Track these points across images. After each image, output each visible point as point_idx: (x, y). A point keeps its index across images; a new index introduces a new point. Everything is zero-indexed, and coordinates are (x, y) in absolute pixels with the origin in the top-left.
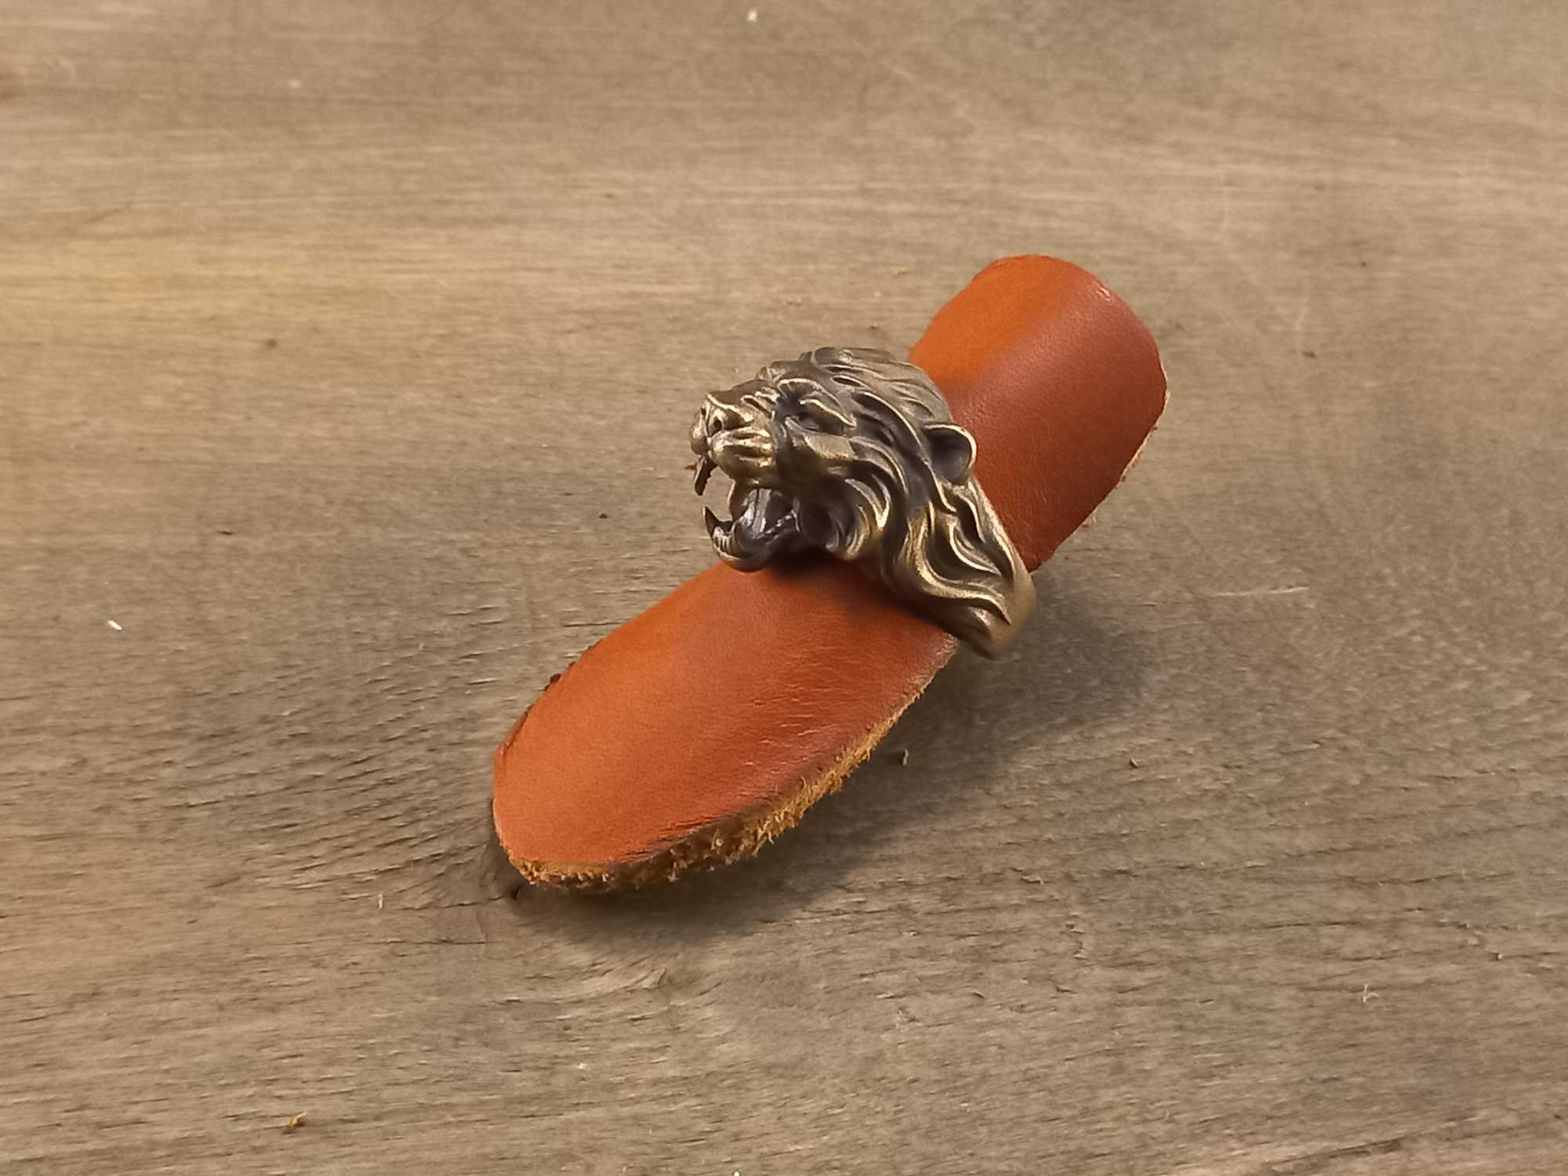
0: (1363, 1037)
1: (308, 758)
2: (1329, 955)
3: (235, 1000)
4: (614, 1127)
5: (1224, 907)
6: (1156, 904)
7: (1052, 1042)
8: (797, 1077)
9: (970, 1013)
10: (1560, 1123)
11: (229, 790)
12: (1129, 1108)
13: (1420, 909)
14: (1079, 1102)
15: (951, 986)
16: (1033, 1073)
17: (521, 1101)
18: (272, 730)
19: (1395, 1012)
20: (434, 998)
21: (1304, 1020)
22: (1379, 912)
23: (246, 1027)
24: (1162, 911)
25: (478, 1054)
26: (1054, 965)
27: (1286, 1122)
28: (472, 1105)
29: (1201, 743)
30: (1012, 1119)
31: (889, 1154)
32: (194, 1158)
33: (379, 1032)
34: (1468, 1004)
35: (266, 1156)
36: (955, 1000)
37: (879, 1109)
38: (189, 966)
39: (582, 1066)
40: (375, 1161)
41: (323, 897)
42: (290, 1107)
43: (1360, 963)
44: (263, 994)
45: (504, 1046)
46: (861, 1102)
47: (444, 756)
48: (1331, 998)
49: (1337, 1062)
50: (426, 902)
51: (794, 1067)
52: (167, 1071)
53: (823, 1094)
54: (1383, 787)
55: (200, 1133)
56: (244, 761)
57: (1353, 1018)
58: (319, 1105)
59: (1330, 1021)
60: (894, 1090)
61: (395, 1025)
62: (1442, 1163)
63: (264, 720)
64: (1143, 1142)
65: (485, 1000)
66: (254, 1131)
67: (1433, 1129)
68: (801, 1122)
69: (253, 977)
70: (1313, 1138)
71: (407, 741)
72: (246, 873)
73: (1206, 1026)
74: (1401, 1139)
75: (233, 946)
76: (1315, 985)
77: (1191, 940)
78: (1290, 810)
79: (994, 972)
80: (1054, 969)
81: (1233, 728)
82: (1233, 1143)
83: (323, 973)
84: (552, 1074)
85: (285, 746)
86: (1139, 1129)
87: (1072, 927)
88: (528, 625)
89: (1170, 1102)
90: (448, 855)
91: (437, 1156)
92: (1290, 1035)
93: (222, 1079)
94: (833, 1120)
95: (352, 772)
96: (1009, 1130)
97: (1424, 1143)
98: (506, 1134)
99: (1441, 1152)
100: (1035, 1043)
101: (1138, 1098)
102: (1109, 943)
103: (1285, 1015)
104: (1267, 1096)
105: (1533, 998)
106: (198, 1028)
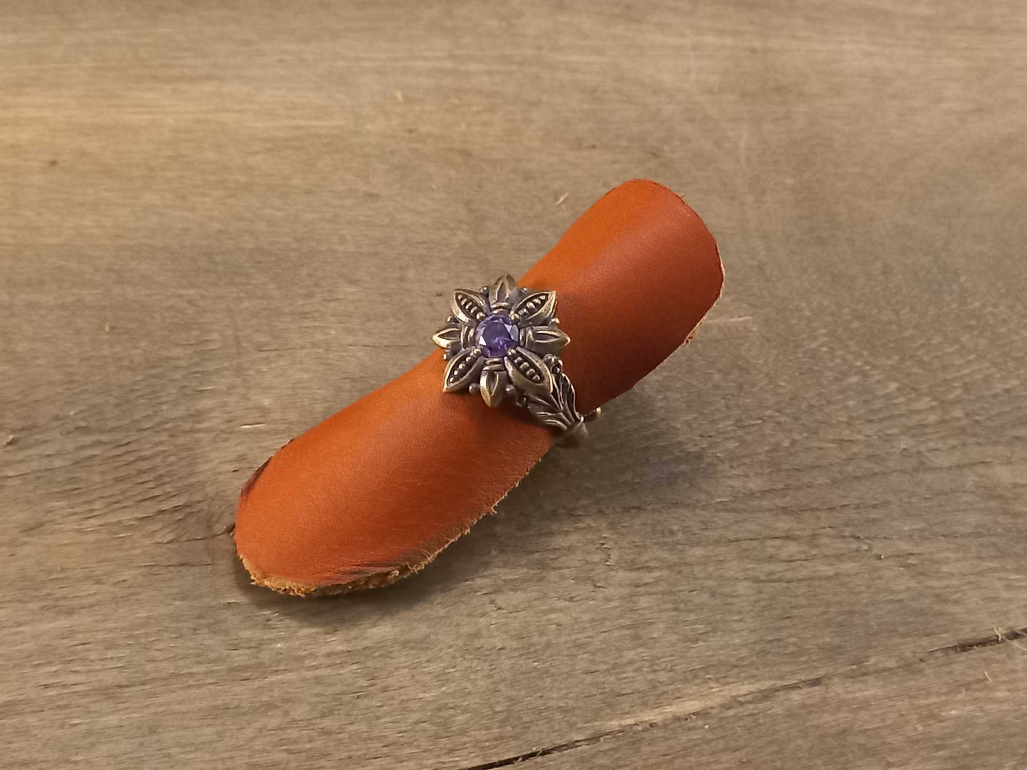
0: (795, 612)
1: (88, 443)
2: (771, 559)
3: (42, 608)
4: (302, 685)
5: (703, 529)
6: (659, 528)
7: (592, 621)
8: (425, 648)
9: (538, 603)
10: (923, 664)
11: (34, 465)
12: (644, 663)
13: (830, 527)
14: (611, 660)
15: (525, 585)
16: (581, 641)
17: (240, 669)
18: (63, 424)
19: (815, 595)
20: (178, 603)
21: (756, 602)
22: (804, 529)
23: (51, 625)
24: (662, 532)
25: (210, 639)
26: (592, 570)
27: (745, 669)
28: (206, 674)
29: (686, 421)
30: (566, 673)
31: (487, 697)
32: (18, 714)
33: (141, 626)
34: (862, 588)
35: (68, 711)
36: (528, 595)
37: (479, 668)
38: (10, 585)
39: (279, 645)
40: (142, 712)
41: (101, 536)
42: (82, 678)
43: (792, 563)
44: (62, 603)
45: (226, 632)
46: (468, 665)
47: (180, 441)
48: (773, 587)
49: (779, 629)
50: (170, 538)
51: (422, 642)
53: (442, 660)
54: (805, 448)
55: (21, 698)
56: (43, 447)
57: (789, 599)
58: (101, 676)
59: (774, 602)
60: (488, 655)
61: (152, 621)
62: (847, 692)
63: (57, 418)
64: (654, 685)
65: (213, 603)
66: (57, 695)
67: (841, 670)
68: (427, 678)
69: (55, 591)
70: (765, 679)
71: (155, 430)
72: (49, 521)
73: (693, 608)
74: (820, 678)
75: (41, 571)
76: (763, 578)
77: (681, 551)
78: (744, 464)
79: (553, 575)
80: (592, 572)
81: (706, 411)
82: (712, 684)
83: (102, 587)
84: (259, 652)
85: (71, 435)
86: (651, 677)
87: (603, 544)
88: (235, 351)
89: (672, 658)
90: (186, 506)
91: (182, 708)
92: (747, 612)
93: (36, 660)
94: (448, 676)
95: (117, 452)
96: (566, 679)
97: (836, 680)
98: (230, 692)
99: (847, 686)
100: (581, 622)
101: (650, 656)
102: (628, 555)
103: (744, 598)
104: (734, 653)
105: (904, 583)
106: (19, 626)
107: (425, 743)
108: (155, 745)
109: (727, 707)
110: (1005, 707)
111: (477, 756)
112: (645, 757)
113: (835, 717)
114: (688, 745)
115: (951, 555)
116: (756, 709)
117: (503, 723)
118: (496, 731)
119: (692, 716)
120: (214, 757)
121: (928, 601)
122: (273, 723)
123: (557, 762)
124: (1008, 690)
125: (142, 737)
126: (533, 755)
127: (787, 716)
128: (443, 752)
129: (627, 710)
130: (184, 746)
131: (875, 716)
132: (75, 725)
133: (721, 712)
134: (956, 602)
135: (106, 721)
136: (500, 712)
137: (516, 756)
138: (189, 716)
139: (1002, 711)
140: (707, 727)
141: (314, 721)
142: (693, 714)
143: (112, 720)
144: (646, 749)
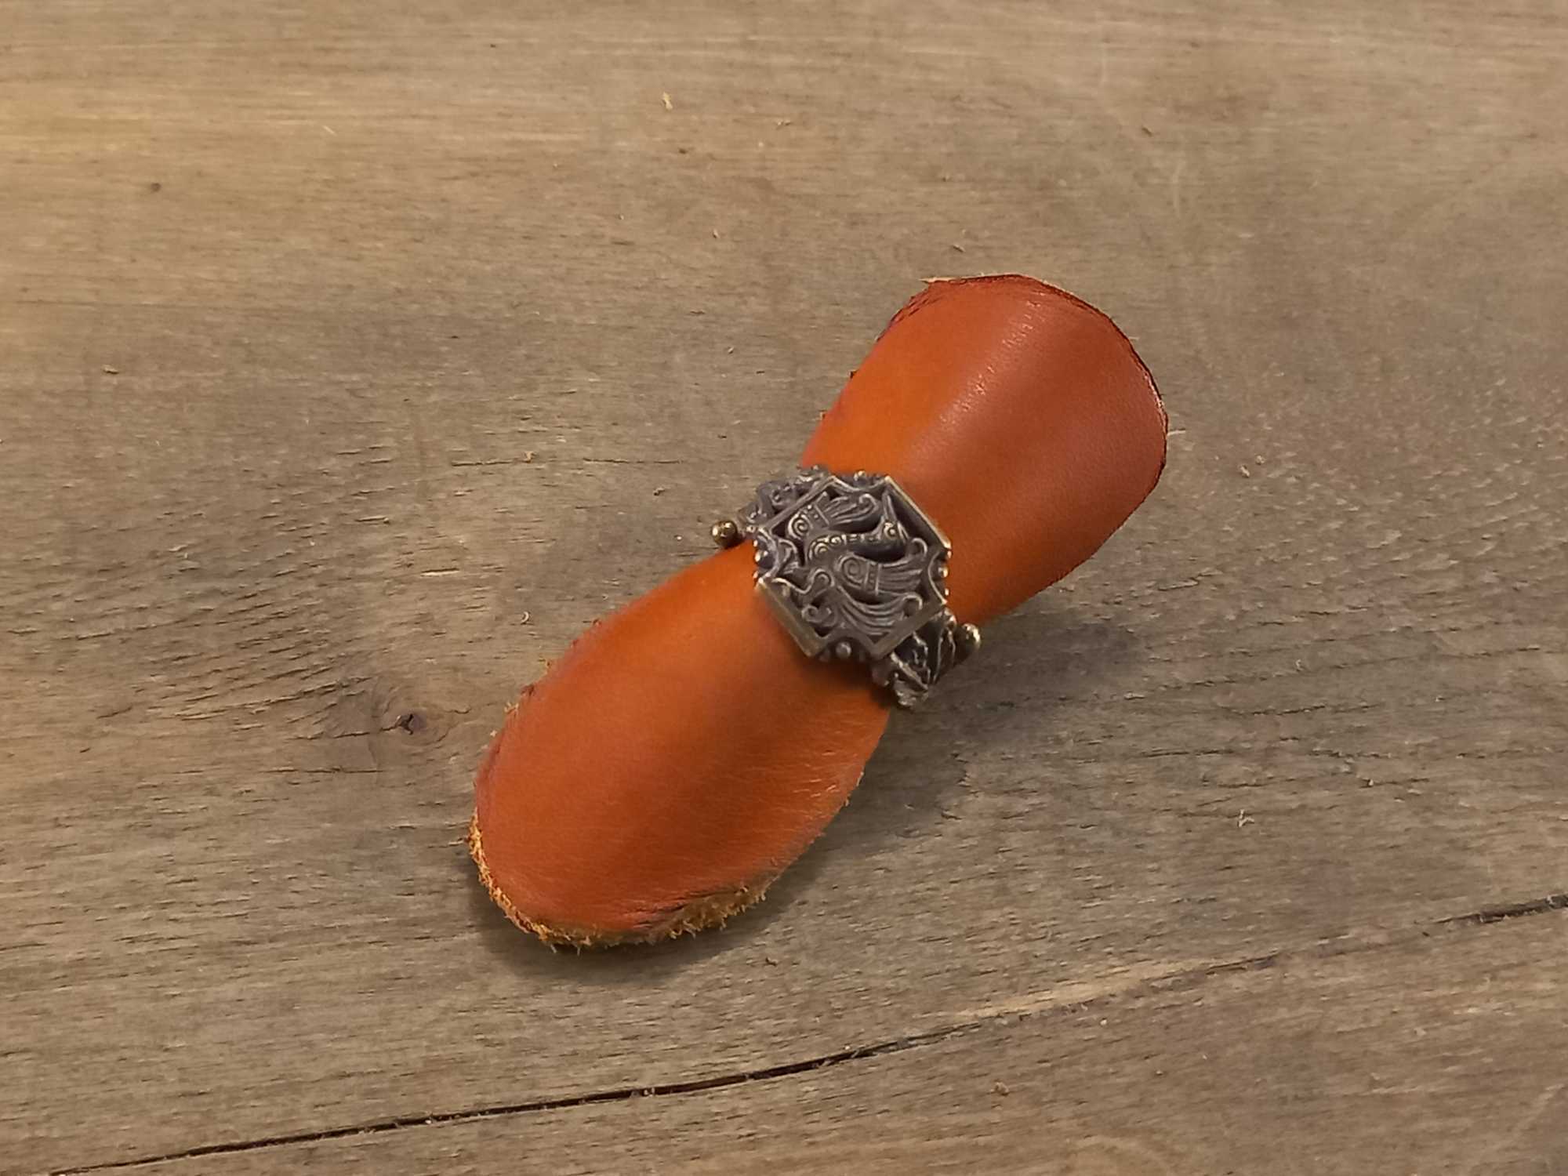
0: (1239, 860)
1: (198, 592)
2: (1206, 782)
3: (130, 826)
5: (1105, 737)
6: (1040, 734)
7: (935, 866)
9: (858, 837)
10: (1426, 941)
11: (120, 623)
12: (1012, 927)
13: (1293, 739)
14: (964, 922)
16: (919, 895)
17: (415, 923)
18: (162, 565)
19: (1269, 836)
20: (328, 825)
21: (1181, 844)
22: (1255, 740)
23: (140, 853)
24: (1044, 740)
25: (374, 877)
26: (939, 790)
27: (1162, 941)
28: (366, 927)
30: (897, 939)
32: (90, 978)
33: (273, 857)
34: (1340, 828)
35: (161, 976)
38: (81, 793)
40: (271, 981)
41: (216, 727)
42: (185, 929)
43: (1236, 790)
44: (158, 820)
45: (397, 869)
47: (334, 591)
48: (1208, 824)
49: (1213, 884)
50: (318, 732)
52: (62, 896)
54: (1258, 623)
55: (97, 955)
56: (134, 595)
57: (1229, 842)
58: (212, 927)
59: (1206, 845)
60: (782, 912)
61: (289, 850)
62: (1314, 978)
63: (153, 555)
64: (1026, 960)
65: (378, 827)
66: (148, 954)
67: (1306, 946)
69: (146, 805)
70: (1191, 956)
71: (298, 576)
72: (138, 704)
73: (1087, 851)
74: (1275, 956)
75: (126, 774)
76: (1192, 809)
77: (1072, 768)
78: (1168, 644)
79: (881, 798)
80: (939, 795)
81: (1112, 566)
82: (1112, 961)
83: (216, 800)
84: (446, 896)
85: (175, 581)
86: (1023, 948)
87: (957, 755)
88: (417, 464)
89: (1053, 922)
90: (340, 686)
91: (330, 976)
92: (1168, 859)
93: (117, 903)
95: (242, 606)
96: (897, 949)
97: (1297, 960)
98: (402, 954)
99: (1315, 967)
100: (922, 867)
101: (1022, 918)
102: (992, 771)
103: (1164, 839)
104: (1147, 916)
105: (1402, 822)
106: (93, 853)
107: (686, 1036)
108: (290, 1029)
109: (1136, 994)
110: (1549, 1005)
111: (762, 1057)
112: (1011, 1064)
113: (1294, 1014)
114: (1073, 1048)
115: (1475, 783)
116: (1176, 998)
117: (803, 1007)
118: (791, 1021)
119: (1083, 1007)
120: (376, 1048)
121: (1437, 848)
122: (465, 1000)
123: (881, 1068)
124: (1555, 981)
125: (273, 1015)
126: (847, 1056)
127: (1224, 1010)
128: (714, 1048)
129: (985, 996)
130: (334, 1030)
131: (1355, 1013)
132: (174, 996)
133: (1124, 1002)
134: (1480, 851)
135: (218, 993)
136: (798, 993)
137: (821, 1057)
138: (342, 987)
139: (1543, 1010)
140: (1104, 1022)
141: (524, 1000)
142: (1085, 1004)
143: (230, 990)
144: (1012, 1053)
